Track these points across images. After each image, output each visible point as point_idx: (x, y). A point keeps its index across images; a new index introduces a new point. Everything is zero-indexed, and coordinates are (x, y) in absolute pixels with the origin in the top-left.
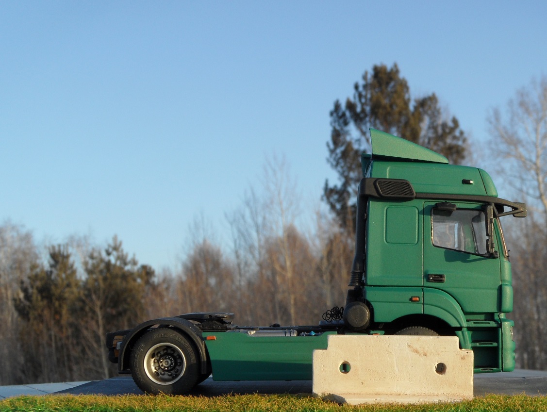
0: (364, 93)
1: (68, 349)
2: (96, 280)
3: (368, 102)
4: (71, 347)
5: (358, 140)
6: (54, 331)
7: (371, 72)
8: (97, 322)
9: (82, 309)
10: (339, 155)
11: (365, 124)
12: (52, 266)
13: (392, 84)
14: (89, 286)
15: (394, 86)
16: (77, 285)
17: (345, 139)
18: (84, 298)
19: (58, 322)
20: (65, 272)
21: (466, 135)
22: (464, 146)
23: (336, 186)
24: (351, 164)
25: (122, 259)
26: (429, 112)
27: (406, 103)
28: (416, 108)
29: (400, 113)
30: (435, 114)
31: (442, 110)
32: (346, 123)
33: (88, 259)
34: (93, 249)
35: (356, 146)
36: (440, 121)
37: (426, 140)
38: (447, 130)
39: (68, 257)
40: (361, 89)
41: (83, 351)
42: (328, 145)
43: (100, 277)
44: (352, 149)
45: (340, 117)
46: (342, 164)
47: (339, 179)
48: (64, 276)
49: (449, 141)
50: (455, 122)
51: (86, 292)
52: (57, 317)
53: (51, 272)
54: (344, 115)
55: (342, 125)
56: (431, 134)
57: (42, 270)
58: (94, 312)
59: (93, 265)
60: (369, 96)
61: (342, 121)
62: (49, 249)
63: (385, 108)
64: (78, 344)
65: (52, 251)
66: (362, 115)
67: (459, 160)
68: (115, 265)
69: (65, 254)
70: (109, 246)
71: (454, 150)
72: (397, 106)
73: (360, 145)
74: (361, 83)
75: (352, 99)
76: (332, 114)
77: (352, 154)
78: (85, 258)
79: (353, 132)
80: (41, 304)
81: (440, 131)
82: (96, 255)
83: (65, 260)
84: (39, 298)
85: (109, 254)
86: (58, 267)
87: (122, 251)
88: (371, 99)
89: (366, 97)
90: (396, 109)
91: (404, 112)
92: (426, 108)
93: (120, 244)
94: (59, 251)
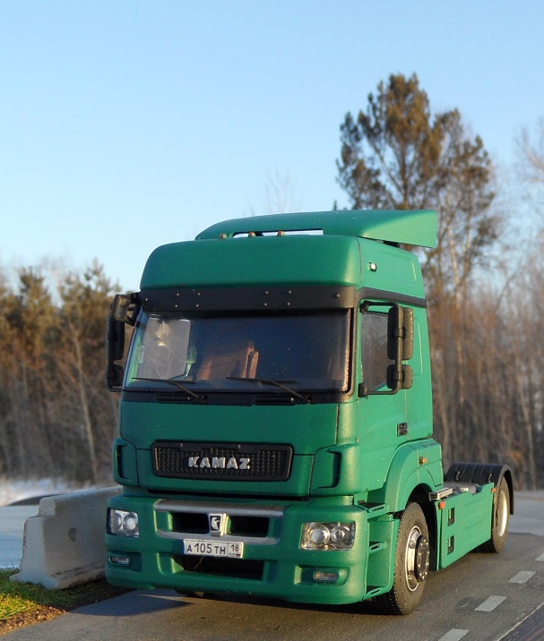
0: (378, 106)
1: (41, 383)
2: (74, 308)
3: (383, 115)
4: (45, 381)
5: (372, 159)
6: (25, 363)
7: (387, 83)
8: (75, 354)
9: (58, 339)
10: (350, 175)
11: (380, 140)
12: (22, 291)
13: (410, 96)
14: (66, 314)
15: (413, 99)
16: (51, 312)
17: (357, 156)
18: (60, 327)
19: (30, 354)
20: (38, 297)
21: (490, 156)
22: (488, 168)
23: (345, 209)
24: (363, 185)
25: (104, 284)
26: (451, 129)
27: (425, 119)
28: (436, 124)
29: (418, 130)
30: (457, 131)
31: (465, 128)
32: (358, 139)
33: (64, 284)
34: (70, 273)
35: (368, 165)
36: (462, 140)
37: (447, 161)
38: (470, 151)
39: (40, 280)
40: (375, 100)
41: (59, 387)
42: (337, 163)
43: (79, 304)
44: (364, 168)
45: (352, 132)
46: (353, 185)
47: (350, 201)
48: (36, 302)
49: (471, 162)
50: (479, 141)
51: (63, 321)
52: (30, 347)
53: (22, 297)
54: (356, 129)
55: (354, 140)
56: (452, 154)
57: (11, 295)
58: (71, 343)
59: (70, 291)
60: (384, 109)
61: (353, 136)
62: (18, 271)
63: (402, 123)
64: (53, 378)
65: (22, 273)
66: (376, 131)
67: (482, 184)
68: (95, 292)
69: (38, 277)
70: (89, 269)
71: (477, 173)
72: (415, 121)
73: (373, 164)
74: (376, 93)
75: (365, 112)
76: (342, 128)
77: (363, 173)
78: (60, 282)
79: (365, 149)
80: (10, 332)
81: (462, 151)
82: (73, 279)
83: (38, 284)
84: (8, 326)
85: (88, 278)
86: (30, 291)
87: (104, 276)
88: (387, 113)
89: (380, 110)
90: (414, 125)
91: (423, 128)
92: (447, 124)
93: (102, 268)
94: (31, 274)
